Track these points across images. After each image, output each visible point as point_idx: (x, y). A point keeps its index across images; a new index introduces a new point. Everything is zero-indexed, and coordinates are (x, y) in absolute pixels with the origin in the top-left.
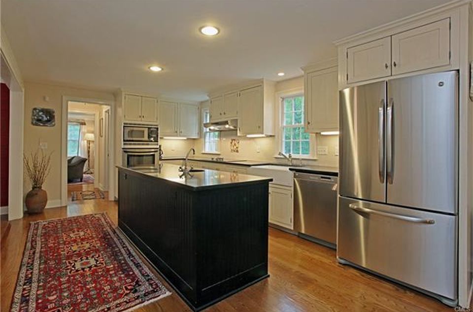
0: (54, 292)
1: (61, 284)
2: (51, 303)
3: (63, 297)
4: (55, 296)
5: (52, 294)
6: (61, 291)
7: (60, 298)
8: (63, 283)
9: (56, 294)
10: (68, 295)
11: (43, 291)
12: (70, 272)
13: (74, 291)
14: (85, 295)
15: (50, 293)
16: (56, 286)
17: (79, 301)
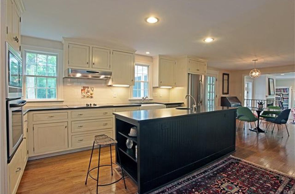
0: (265, 186)
1: (258, 188)
2: (271, 183)
3: (264, 181)
4: (267, 184)
5: (267, 187)
6: (262, 184)
7: (265, 182)
8: (256, 187)
9: (265, 185)
10: (261, 180)
11: (270, 192)
12: (245, 190)
13: (256, 180)
14: (254, 175)
15: (267, 188)
16: (261, 188)
17: (259, 175)
